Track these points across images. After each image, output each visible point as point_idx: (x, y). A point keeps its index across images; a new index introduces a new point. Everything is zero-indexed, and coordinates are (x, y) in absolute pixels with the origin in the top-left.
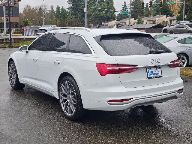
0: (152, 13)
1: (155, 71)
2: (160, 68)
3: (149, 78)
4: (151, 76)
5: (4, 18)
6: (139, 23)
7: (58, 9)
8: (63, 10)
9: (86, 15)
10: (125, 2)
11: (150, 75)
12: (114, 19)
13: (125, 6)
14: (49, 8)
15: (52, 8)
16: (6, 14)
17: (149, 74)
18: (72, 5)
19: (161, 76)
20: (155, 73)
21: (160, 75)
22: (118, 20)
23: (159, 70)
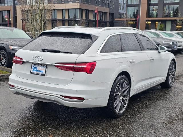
1: (39, 68)
2: (45, 66)
3: (31, 73)
4: (34, 72)
11: (34, 70)
17: (32, 69)
19: (44, 75)
20: (39, 70)
21: (44, 73)
23: (44, 68)
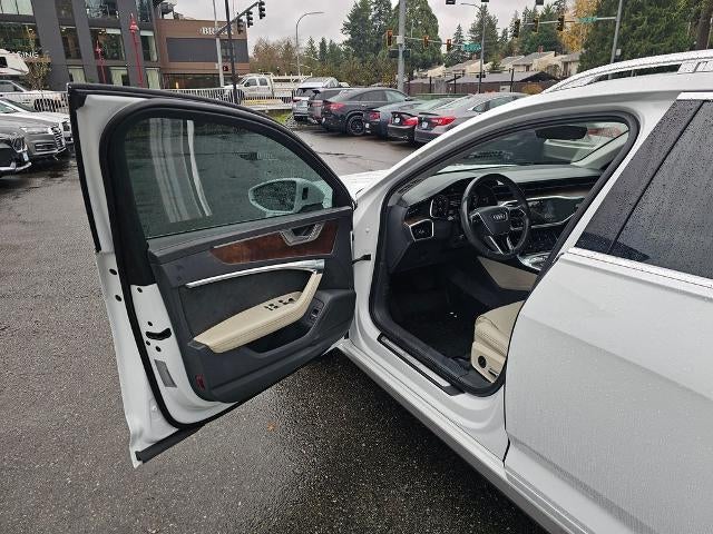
0: (517, 50)
5: (219, 66)
6: (494, 70)
7: (323, 44)
8: (333, 46)
9: (401, 51)
10: (459, 28)
12: (440, 64)
13: (459, 35)
14: (304, 44)
15: (311, 42)
16: (223, 57)
18: (349, 36)
22: (446, 66)
